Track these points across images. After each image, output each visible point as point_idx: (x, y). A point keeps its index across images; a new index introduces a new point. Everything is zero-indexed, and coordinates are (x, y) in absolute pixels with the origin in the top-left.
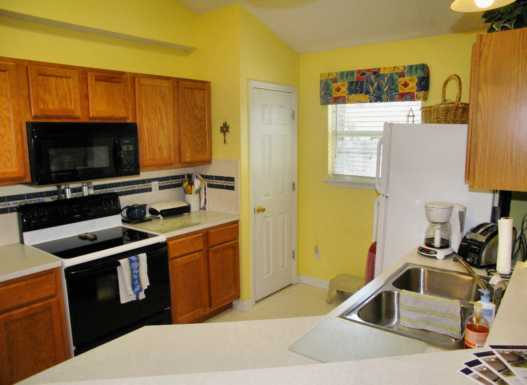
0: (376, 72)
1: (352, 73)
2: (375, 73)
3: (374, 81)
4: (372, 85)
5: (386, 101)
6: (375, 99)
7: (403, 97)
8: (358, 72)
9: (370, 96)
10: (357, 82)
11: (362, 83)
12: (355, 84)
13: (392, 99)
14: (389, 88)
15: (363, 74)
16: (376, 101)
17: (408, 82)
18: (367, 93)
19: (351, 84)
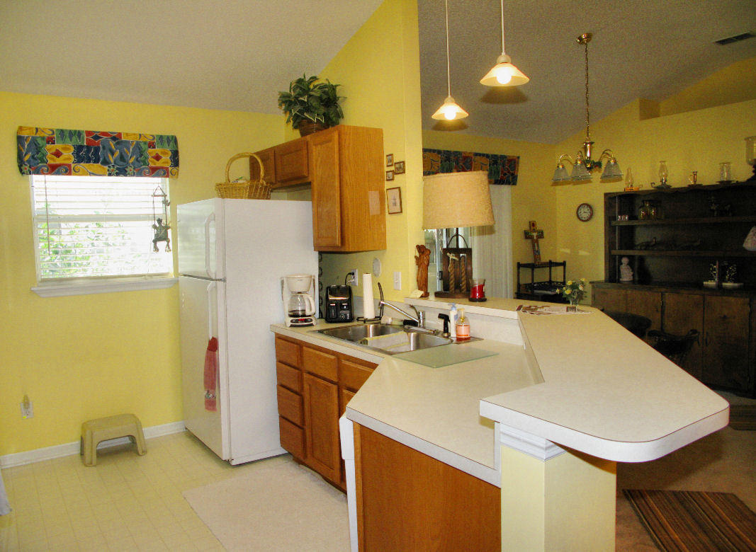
0: (116, 138)
1: (79, 134)
2: (114, 139)
3: (114, 149)
4: (113, 154)
5: (132, 176)
6: (117, 171)
7: (154, 172)
8: (89, 133)
9: (109, 167)
10: (88, 147)
11: (97, 150)
12: (85, 149)
13: (140, 173)
14: (137, 160)
15: (97, 137)
16: (118, 174)
17: (160, 154)
18: (106, 162)
19: (79, 148)
